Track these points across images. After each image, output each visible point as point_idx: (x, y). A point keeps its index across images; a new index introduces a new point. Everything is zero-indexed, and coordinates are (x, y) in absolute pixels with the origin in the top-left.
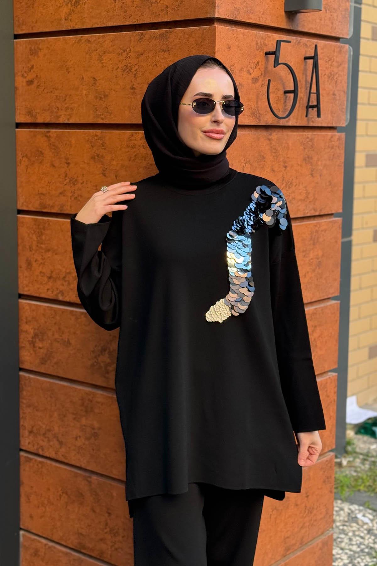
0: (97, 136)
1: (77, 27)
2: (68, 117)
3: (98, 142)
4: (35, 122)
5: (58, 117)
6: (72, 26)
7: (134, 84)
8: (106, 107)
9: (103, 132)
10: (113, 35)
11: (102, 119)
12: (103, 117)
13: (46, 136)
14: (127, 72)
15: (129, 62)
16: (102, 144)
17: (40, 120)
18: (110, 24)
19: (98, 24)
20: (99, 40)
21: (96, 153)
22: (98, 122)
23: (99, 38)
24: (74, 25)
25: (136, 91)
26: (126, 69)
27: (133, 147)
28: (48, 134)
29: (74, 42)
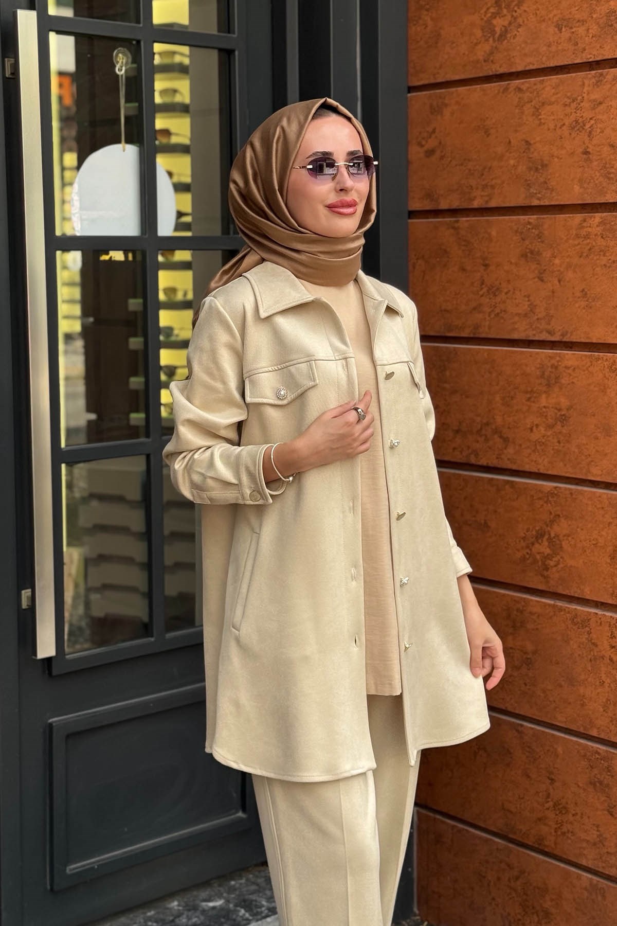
0: (529, 223)
1: (501, 71)
2: (486, 199)
3: (532, 232)
4: (436, 209)
5: (472, 200)
6: (494, 70)
7: (588, 147)
8: (545, 183)
9: (540, 218)
10: (557, 78)
11: (539, 199)
12: (540, 196)
13: (454, 228)
14: (578, 130)
15: (581, 116)
16: (538, 235)
17: (444, 206)
18: (552, 64)
19: (534, 64)
20: (535, 87)
21: (529, 249)
22: (533, 204)
23: (535, 84)
24: (498, 68)
25: (591, 156)
26: (577, 126)
27: (587, 237)
28: (456, 225)
29: (496, 91)
